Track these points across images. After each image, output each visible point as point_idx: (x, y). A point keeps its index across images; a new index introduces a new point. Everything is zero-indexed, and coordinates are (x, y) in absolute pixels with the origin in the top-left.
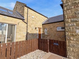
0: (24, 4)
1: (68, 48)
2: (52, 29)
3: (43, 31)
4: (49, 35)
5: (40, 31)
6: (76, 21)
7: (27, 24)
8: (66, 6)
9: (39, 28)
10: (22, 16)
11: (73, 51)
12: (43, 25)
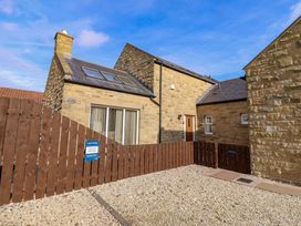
0: (151, 56)
1: (252, 157)
2: (227, 120)
3: (200, 125)
4: (216, 136)
5: (189, 124)
6: (267, 112)
7: (159, 105)
8: (251, 82)
9: (187, 116)
10: (147, 87)
11: (261, 162)
12: (198, 105)
